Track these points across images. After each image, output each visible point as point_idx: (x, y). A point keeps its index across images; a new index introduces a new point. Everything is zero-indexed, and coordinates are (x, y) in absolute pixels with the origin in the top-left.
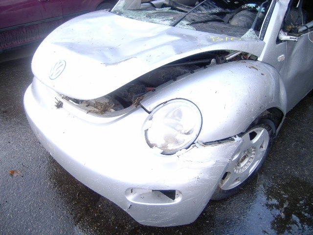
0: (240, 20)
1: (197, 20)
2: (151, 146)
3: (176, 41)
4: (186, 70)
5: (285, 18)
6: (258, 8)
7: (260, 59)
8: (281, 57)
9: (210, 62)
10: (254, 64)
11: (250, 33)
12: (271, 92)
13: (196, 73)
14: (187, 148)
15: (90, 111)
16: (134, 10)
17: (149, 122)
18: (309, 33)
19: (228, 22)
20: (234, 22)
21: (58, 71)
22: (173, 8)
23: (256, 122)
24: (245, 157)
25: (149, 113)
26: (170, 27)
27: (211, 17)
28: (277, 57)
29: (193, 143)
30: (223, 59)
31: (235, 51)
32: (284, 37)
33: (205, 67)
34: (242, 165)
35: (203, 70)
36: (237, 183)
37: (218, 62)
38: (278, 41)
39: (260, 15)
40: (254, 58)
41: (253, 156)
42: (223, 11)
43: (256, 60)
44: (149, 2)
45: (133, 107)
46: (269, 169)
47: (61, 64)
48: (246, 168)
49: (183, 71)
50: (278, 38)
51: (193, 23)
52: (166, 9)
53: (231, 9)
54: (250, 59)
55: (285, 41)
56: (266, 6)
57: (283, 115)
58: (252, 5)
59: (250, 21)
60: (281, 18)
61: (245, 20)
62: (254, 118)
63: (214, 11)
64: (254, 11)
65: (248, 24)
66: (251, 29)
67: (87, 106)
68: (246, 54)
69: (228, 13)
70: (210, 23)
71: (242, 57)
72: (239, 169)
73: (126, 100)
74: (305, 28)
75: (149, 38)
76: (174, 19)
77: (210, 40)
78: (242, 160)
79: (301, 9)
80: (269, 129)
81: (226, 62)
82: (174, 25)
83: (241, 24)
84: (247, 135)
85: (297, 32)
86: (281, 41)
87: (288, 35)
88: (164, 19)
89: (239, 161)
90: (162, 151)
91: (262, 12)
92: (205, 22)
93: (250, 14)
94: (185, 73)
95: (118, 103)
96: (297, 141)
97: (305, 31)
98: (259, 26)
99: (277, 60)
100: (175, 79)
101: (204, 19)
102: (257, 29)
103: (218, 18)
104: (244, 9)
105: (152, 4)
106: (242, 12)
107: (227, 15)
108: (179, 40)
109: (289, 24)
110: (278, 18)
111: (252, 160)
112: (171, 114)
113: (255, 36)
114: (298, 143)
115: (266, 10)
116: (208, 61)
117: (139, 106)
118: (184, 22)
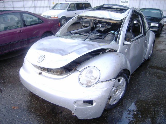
0: (109, 38)
1: (92, 38)
2: (82, 84)
3: (87, 46)
4: (92, 57)
5: (125, 36)
6: (115, 33)
7: (118, 51)
8: (126, 50)
9: (100, 53)
10: (116, 53)
11: (113, 42)
12: (124, 63)
13: (96, 57)
14: (96, 84)
15: (55, 74)
16: (64, 35)
17: (80, 75)
18: (135, 41)
19: (104, 39)
20: (106, 38)
21: (41, 59)
22: (80, 34)
23: (120, 74)
24: (117, 90)
25: (80, 72)
26: (83, 41)
27: (97, 37)
28: (125, 50)
29: (98, 82)
30: (105, 52)
31: (109, 49)
32: (126, 43)
33: (98, 55)
34: (116, 93)
35: (98, 56)
36: (115, 102)
37: (103, 53)
38: (124, 44)
39: (116, 35)
40: (116, 51)
41: (120, 90)
42: (101, 34)
43: (117, 51)
44: (69, 32)
45: (73, 71)
46: (128, 97)
47: (43, 56)
48: (118, 95)
49: (90, 57)
50: (124, 43)
51: (91, 40)
52: (78, 35)
53: (104, 34)
54: (114, 51)
55: (126, 44)
56: (118, 32)
57: (130, 73)
58: (113, 32)
59: (113, 38)
60: (124, 36)
61: (110, 37)
62: (119, 72)
63: (98, 35)
64: (113, 34)
65: (112, 39)
66: (114, 41)
67: (54, 72)
68: (113, 49)
69: (103, 35)
70: (97, 39)
71: (112, 51)
72: (115, 95)
73: (70, 69)
74: (133, 39)
75: (76, 46)
76: (83, 38)
77: (99, 45)
78: (116, 91)
79: (131, 32)
80: (125, 78)
81: (106, 52)
82: (84, 41)
83: (109, 39)
84: (117, 80)
85: (130, 41)
86: (125, 44)
87: (127, 42)
88: (79, 38)
89: (115, 92)
90: (86, 86)
91: (117, 34)
92: (95, 39)
93: (112, 35)
94: (91, 57)
95: (66, 70)
96: (138, 85)
97: (133, 41)
98: (116, 39)
99: (124, 51)
100: (88, 60)
101: (94, 38)
102: (116, 41)
103: (100, 37)
104: (110, 33)
105: (71, 33)
106: (109, 35)
107: (103, 36)
108: (88, 46)
109: (127, 38)
110: (123, 36)
111: (120, 91)
112: (88, 72)
113: (115, 43)
114: (138, 86)
115: (118, 33)
116: (99, 53)
117: (76, 70)
118: (87, 39)
